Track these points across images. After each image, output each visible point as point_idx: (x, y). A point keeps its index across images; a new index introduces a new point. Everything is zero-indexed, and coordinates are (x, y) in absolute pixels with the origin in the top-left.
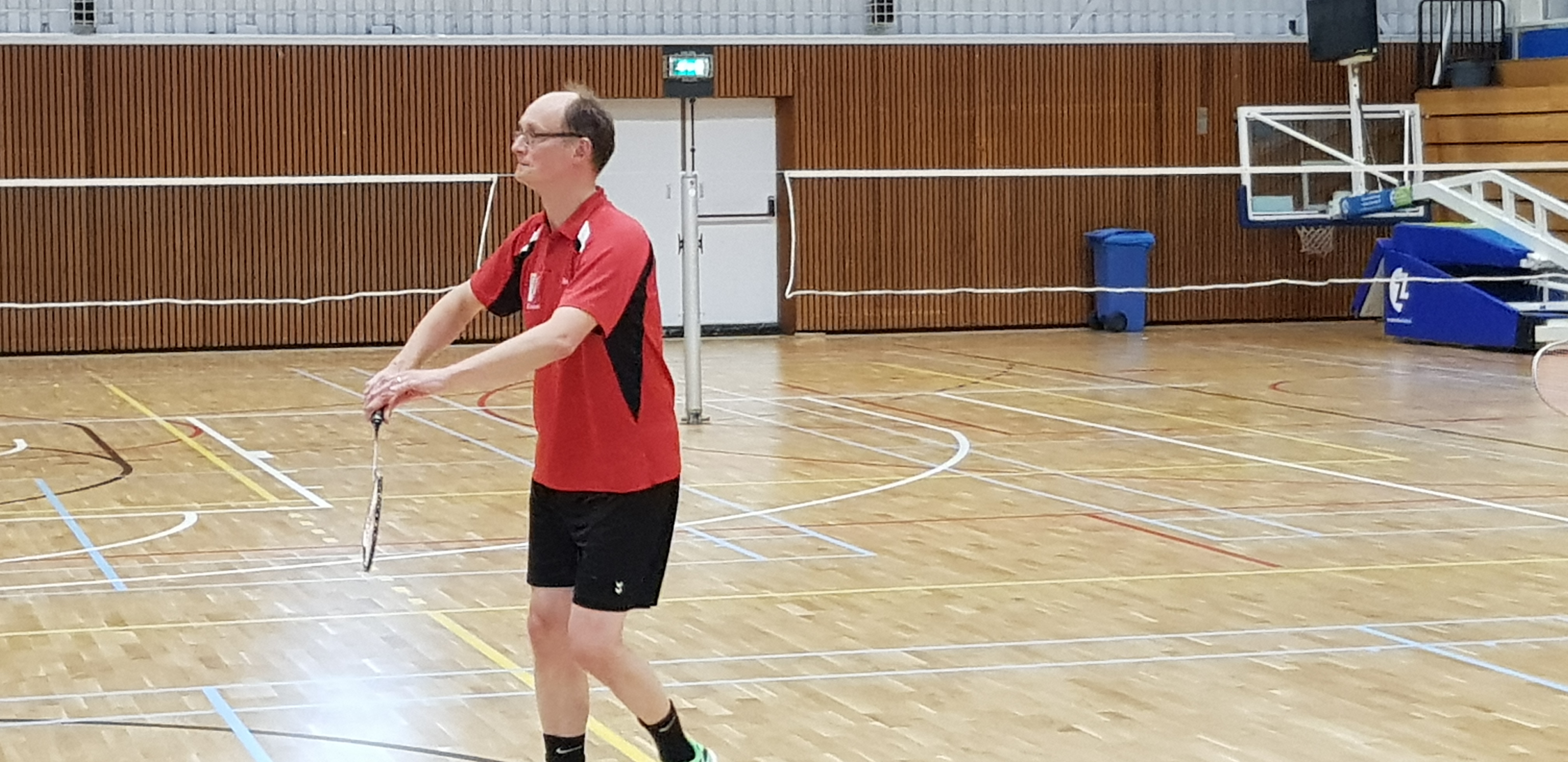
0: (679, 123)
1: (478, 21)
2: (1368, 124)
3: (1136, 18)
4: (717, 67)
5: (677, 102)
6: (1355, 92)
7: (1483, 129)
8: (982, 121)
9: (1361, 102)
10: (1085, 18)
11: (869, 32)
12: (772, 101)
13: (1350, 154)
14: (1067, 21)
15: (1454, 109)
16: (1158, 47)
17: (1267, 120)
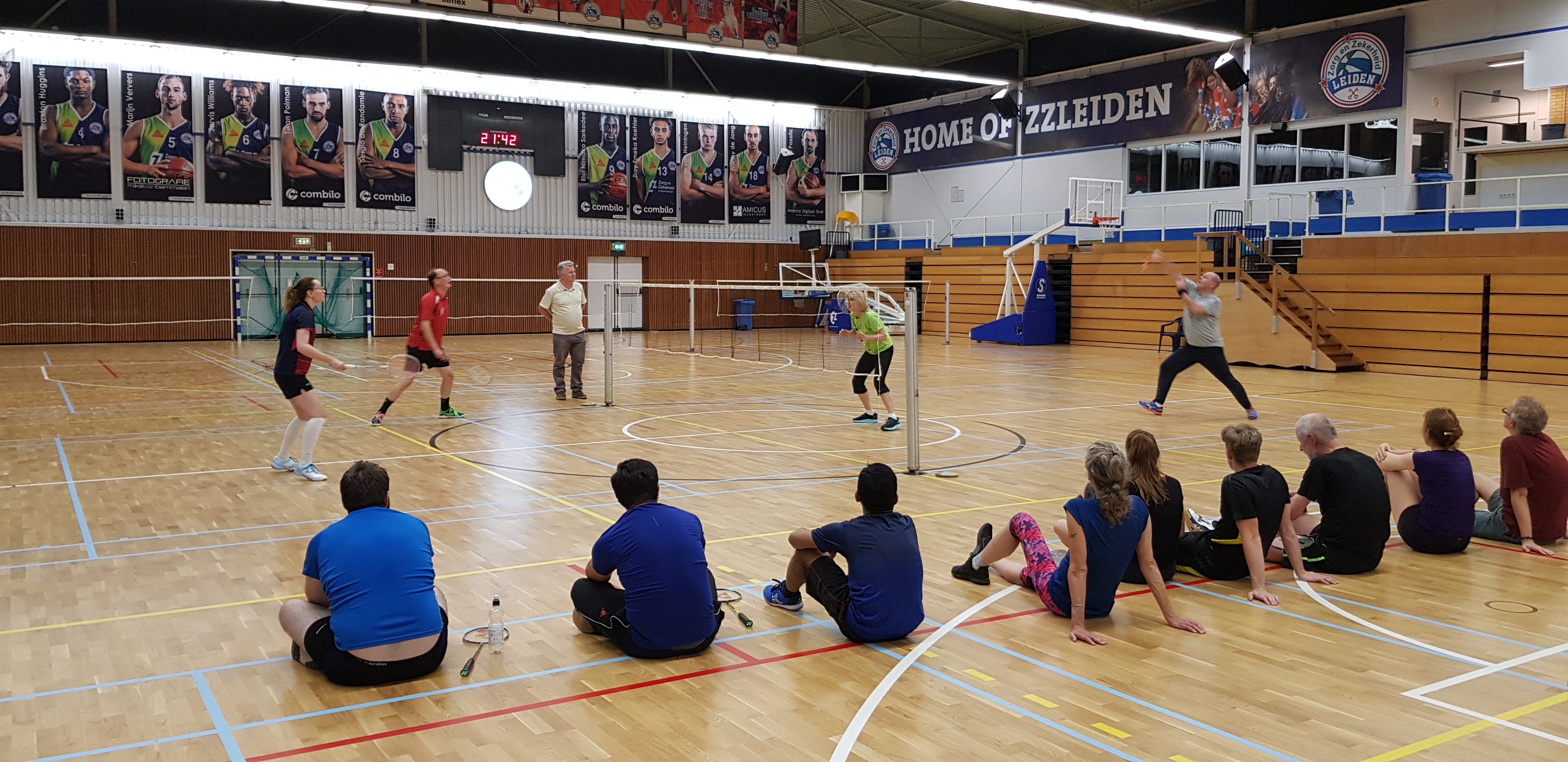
0: (613, 265)
1: (553, 231)
2: (816, 268)
3: (746, 235)
4: (627, 247)
5: (613, 258)
6: (813, 259)
7: (848, 271)
8: (703, 266)
9: (815, 262)
10: (732, 235)
11: (670, 237)
12: (641, 258)
13: (812, 277)
14: (727, 235)
15: (839, 265)
16: (754, 244)
17: (788, 267)
